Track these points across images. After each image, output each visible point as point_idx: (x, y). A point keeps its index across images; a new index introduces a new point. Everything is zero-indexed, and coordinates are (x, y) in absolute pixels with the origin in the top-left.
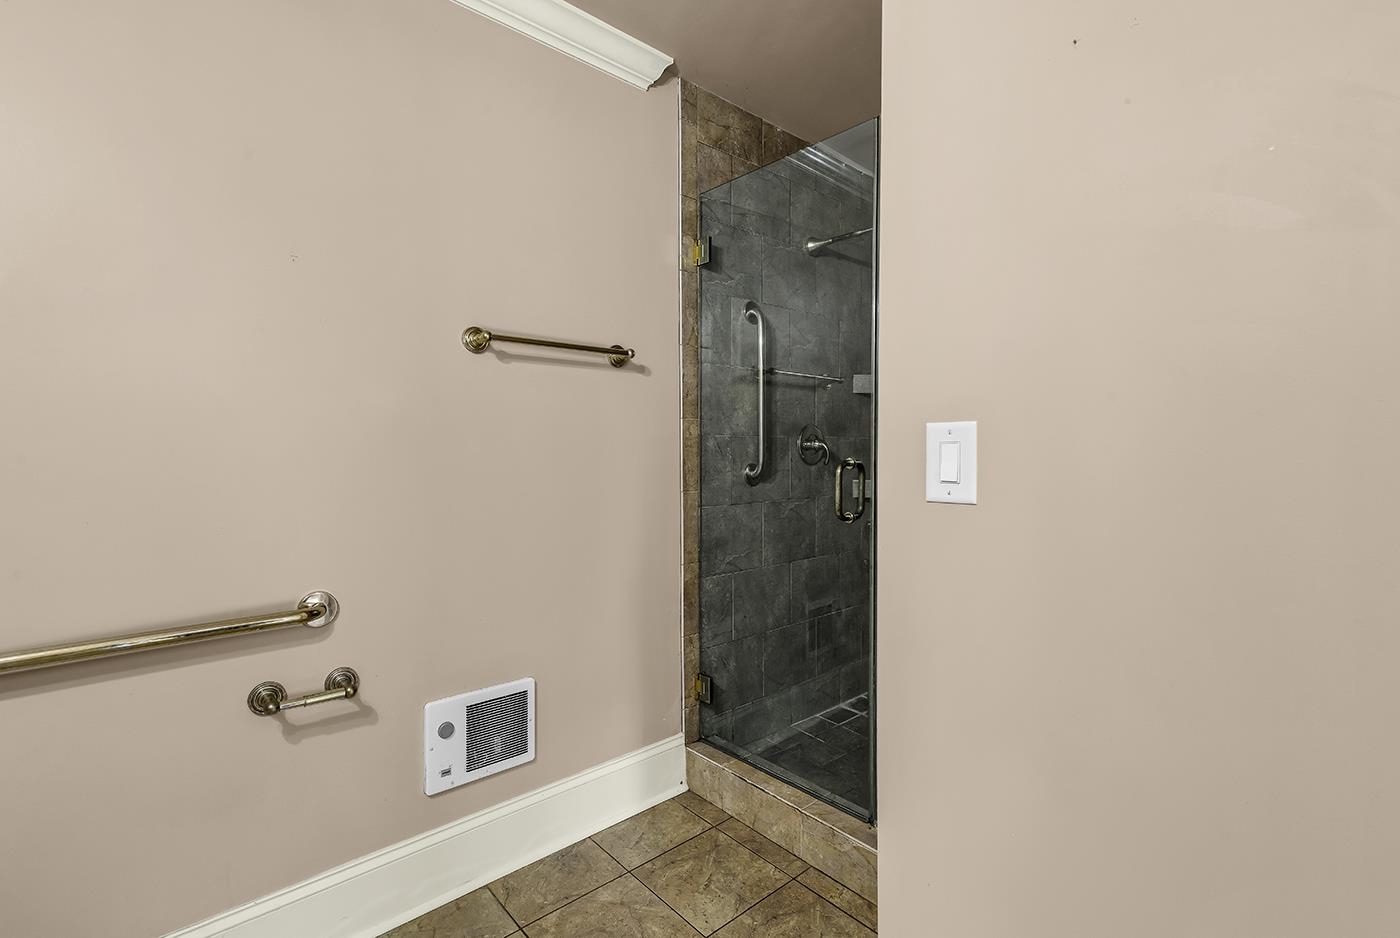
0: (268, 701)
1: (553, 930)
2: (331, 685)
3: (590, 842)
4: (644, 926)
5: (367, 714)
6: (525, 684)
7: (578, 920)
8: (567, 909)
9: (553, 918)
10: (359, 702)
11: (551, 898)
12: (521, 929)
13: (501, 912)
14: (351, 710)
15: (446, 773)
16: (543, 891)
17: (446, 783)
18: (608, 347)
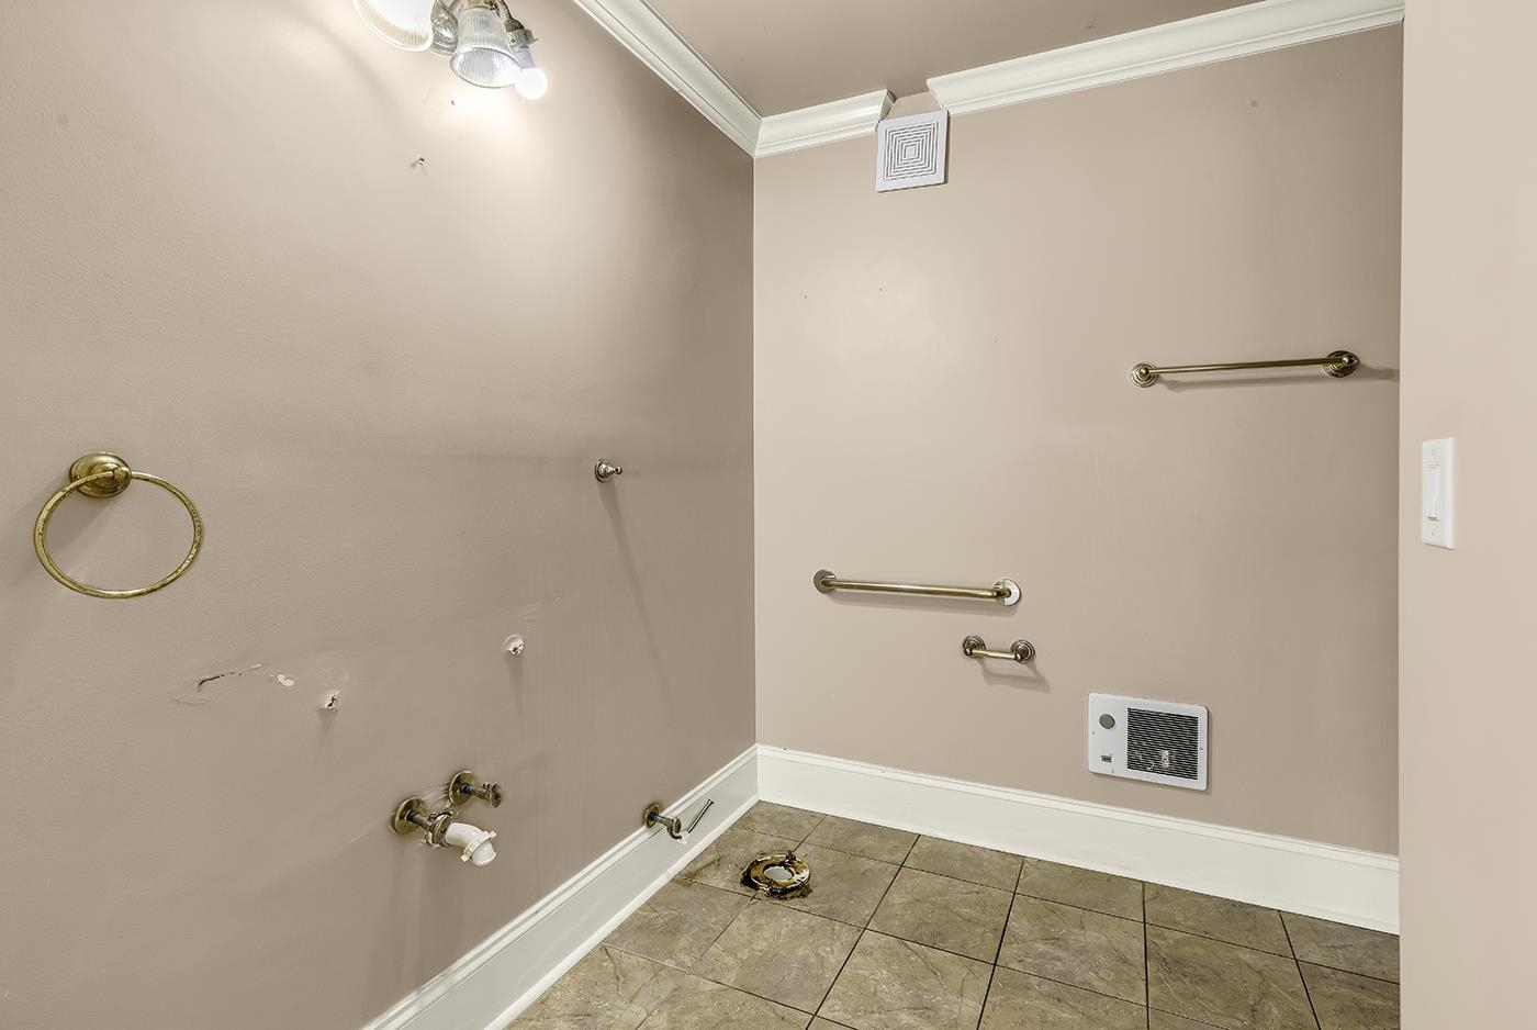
0: (972, 647)
1: (1171, 942)
2: (1014, 649)
3: (1276, 915)
4: (1264, 1000)
5: (1039, 682)
6: (1198, 712)
7: (1200, 951)
8: (1199, 939)
9: (1179, 935)
10: (1033, 668)
11: (1190, 923)
12: (1145, 923)
13: (1140, 904)
14: (1026, 675)
15: (1107, 759)
16: (1189, 915)
17: (1105, 768)
18: (1325, 356)
